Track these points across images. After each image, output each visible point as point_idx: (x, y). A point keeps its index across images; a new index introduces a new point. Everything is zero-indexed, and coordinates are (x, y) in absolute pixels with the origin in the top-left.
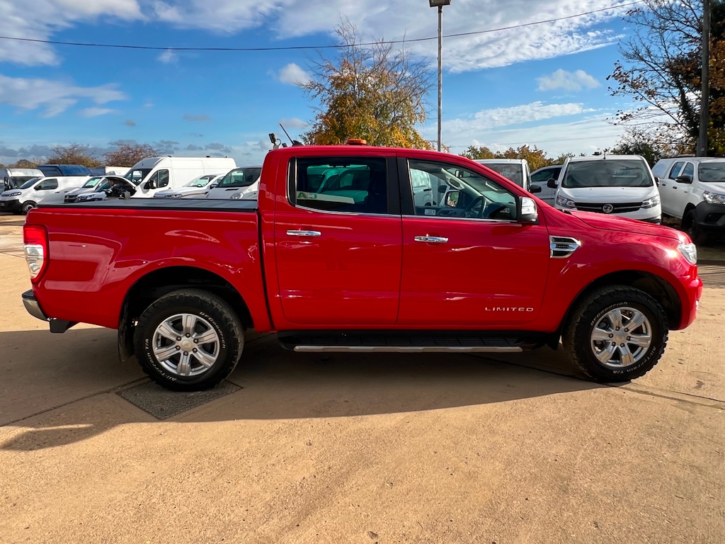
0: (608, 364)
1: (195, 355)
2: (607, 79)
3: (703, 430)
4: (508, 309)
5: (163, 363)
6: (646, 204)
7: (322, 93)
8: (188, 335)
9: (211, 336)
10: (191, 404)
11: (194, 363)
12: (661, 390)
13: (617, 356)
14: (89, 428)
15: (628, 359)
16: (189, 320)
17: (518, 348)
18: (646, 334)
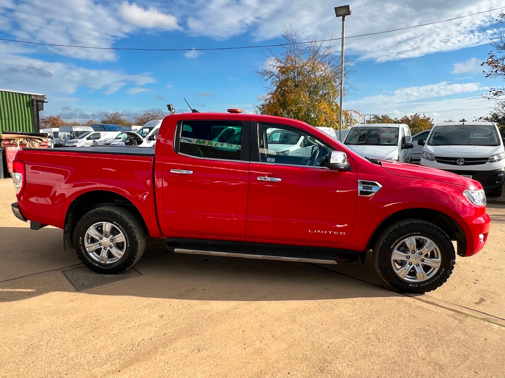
0: (405, 278)
1: (110, 250)
2: (482, 65)
3: (462, 337)
4: (326, 232)
5: (91, 254)
6: (492, 159)
7: (272, 78)
8: (107, 236)
9: (121, 238)
10: (103, 283)
11: (110, 255)
12: (446, 302)
13: (413, 273)
14: (32, 292)
15: (422, 276)
16: (107, 226)
17: (333, 261)
18: (437, 258)
